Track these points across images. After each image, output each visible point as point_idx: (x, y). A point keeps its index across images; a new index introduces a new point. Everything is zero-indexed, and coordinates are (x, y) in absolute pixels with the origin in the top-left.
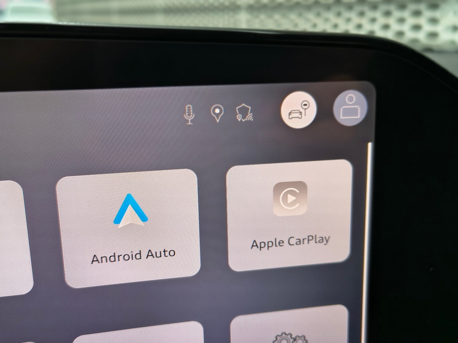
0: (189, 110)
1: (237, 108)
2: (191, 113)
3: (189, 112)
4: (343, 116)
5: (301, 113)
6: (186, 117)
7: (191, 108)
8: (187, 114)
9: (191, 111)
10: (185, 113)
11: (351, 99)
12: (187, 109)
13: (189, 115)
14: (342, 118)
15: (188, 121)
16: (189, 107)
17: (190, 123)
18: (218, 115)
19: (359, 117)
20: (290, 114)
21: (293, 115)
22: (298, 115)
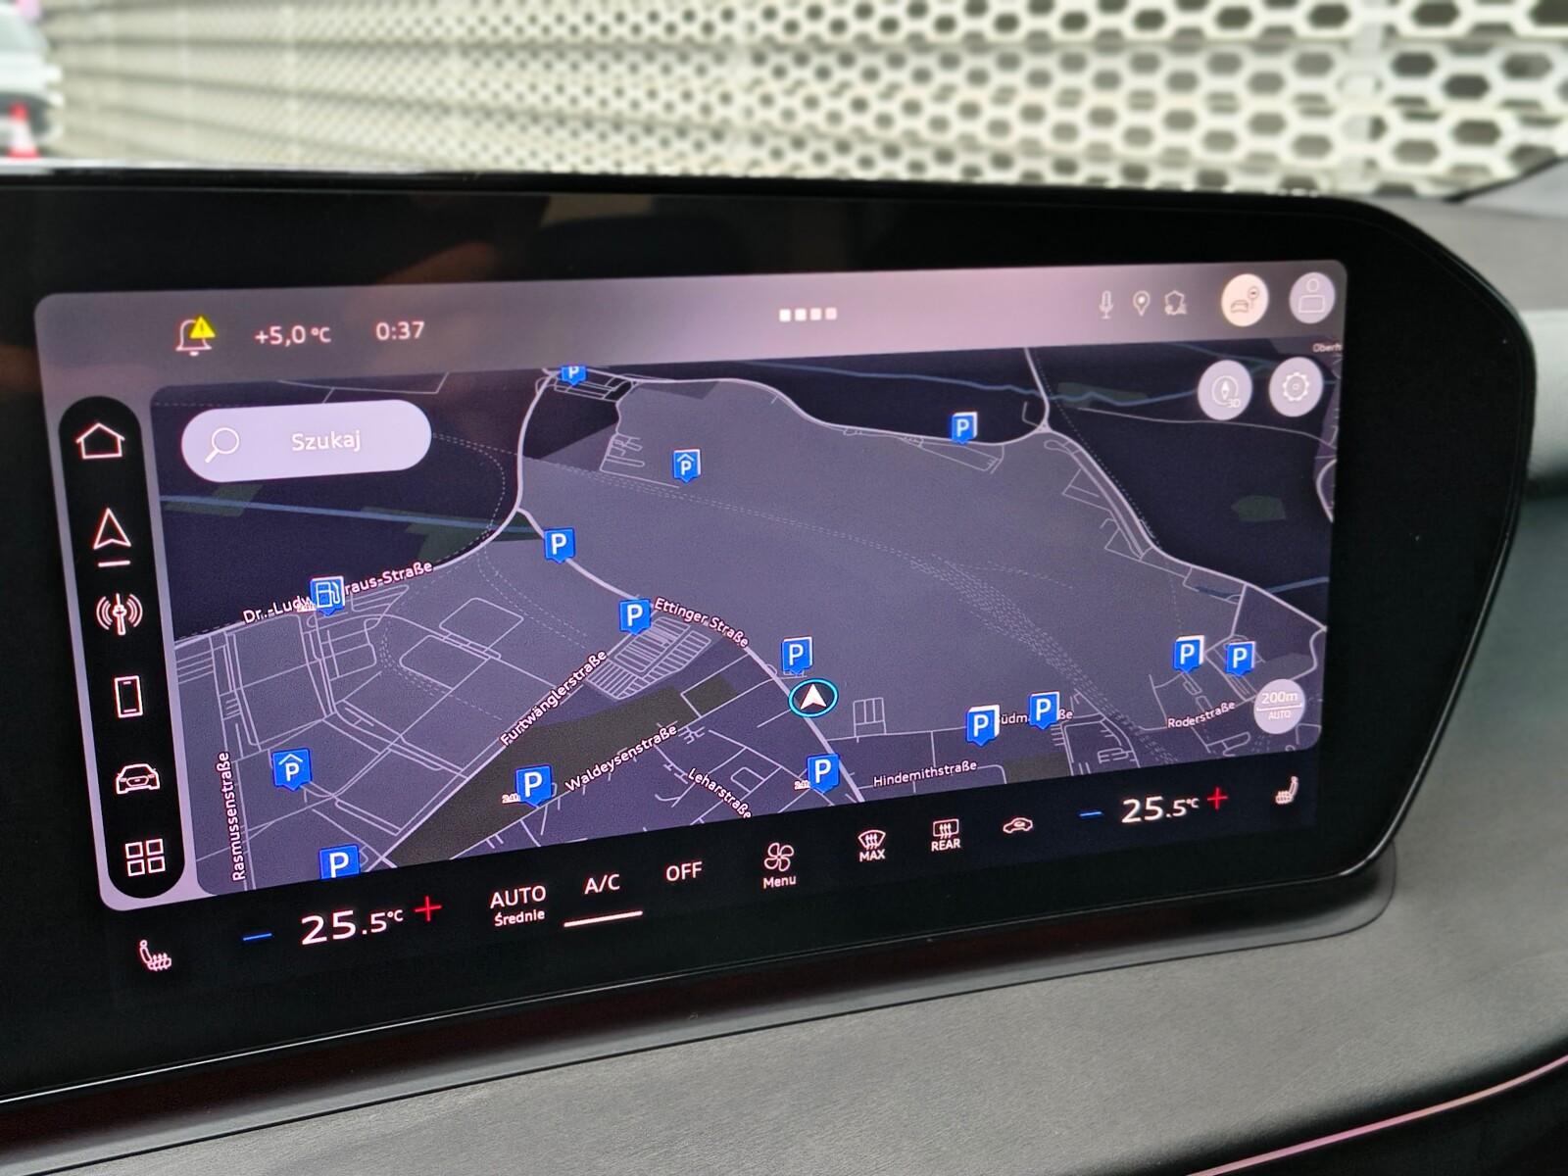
0: (1106, 298)
1: (1167, 297)
2: (1109, 302)
3: (1106, 301)
4: (1303, 309)
5: (1247, 305)
6: (1102, 308)
7: (1109, 296)
8: (1104, 303)
9: (1109, 299)
10: (1100, 302)
11: (1313, 285)
12: (1104, 296)
13: (1106, 305)
14: (1300, 311)
15: (1103, 314)
16: (1107, 295)
17: (1106, 317)
18: (1142, 306)
19: (1322, 311)
20: (1233, 305)
21: (1237, 307)
22: (1243, 307)
